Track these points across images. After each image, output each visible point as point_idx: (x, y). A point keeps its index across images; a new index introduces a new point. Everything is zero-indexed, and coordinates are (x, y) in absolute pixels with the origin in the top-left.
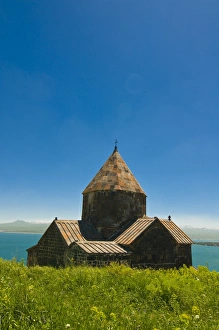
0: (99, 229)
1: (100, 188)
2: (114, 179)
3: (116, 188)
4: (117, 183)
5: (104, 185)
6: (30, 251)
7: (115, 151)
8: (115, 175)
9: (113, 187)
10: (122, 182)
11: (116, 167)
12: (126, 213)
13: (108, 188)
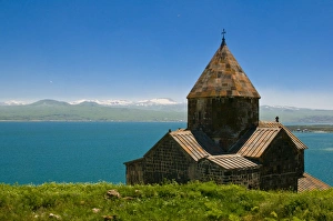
0: (217, 140)
1: (214, 94)
2: (230, 83)
3: (234, 93)
4: (233, 88)
5: (219, 90)
6: (130, 165)
7: (223, 44)
8: (230, 77)
9: (230, 92)
10: (239, 85)
11: (228, 66)
12: (245, 121)
13: (224, 93)
